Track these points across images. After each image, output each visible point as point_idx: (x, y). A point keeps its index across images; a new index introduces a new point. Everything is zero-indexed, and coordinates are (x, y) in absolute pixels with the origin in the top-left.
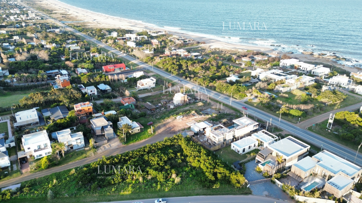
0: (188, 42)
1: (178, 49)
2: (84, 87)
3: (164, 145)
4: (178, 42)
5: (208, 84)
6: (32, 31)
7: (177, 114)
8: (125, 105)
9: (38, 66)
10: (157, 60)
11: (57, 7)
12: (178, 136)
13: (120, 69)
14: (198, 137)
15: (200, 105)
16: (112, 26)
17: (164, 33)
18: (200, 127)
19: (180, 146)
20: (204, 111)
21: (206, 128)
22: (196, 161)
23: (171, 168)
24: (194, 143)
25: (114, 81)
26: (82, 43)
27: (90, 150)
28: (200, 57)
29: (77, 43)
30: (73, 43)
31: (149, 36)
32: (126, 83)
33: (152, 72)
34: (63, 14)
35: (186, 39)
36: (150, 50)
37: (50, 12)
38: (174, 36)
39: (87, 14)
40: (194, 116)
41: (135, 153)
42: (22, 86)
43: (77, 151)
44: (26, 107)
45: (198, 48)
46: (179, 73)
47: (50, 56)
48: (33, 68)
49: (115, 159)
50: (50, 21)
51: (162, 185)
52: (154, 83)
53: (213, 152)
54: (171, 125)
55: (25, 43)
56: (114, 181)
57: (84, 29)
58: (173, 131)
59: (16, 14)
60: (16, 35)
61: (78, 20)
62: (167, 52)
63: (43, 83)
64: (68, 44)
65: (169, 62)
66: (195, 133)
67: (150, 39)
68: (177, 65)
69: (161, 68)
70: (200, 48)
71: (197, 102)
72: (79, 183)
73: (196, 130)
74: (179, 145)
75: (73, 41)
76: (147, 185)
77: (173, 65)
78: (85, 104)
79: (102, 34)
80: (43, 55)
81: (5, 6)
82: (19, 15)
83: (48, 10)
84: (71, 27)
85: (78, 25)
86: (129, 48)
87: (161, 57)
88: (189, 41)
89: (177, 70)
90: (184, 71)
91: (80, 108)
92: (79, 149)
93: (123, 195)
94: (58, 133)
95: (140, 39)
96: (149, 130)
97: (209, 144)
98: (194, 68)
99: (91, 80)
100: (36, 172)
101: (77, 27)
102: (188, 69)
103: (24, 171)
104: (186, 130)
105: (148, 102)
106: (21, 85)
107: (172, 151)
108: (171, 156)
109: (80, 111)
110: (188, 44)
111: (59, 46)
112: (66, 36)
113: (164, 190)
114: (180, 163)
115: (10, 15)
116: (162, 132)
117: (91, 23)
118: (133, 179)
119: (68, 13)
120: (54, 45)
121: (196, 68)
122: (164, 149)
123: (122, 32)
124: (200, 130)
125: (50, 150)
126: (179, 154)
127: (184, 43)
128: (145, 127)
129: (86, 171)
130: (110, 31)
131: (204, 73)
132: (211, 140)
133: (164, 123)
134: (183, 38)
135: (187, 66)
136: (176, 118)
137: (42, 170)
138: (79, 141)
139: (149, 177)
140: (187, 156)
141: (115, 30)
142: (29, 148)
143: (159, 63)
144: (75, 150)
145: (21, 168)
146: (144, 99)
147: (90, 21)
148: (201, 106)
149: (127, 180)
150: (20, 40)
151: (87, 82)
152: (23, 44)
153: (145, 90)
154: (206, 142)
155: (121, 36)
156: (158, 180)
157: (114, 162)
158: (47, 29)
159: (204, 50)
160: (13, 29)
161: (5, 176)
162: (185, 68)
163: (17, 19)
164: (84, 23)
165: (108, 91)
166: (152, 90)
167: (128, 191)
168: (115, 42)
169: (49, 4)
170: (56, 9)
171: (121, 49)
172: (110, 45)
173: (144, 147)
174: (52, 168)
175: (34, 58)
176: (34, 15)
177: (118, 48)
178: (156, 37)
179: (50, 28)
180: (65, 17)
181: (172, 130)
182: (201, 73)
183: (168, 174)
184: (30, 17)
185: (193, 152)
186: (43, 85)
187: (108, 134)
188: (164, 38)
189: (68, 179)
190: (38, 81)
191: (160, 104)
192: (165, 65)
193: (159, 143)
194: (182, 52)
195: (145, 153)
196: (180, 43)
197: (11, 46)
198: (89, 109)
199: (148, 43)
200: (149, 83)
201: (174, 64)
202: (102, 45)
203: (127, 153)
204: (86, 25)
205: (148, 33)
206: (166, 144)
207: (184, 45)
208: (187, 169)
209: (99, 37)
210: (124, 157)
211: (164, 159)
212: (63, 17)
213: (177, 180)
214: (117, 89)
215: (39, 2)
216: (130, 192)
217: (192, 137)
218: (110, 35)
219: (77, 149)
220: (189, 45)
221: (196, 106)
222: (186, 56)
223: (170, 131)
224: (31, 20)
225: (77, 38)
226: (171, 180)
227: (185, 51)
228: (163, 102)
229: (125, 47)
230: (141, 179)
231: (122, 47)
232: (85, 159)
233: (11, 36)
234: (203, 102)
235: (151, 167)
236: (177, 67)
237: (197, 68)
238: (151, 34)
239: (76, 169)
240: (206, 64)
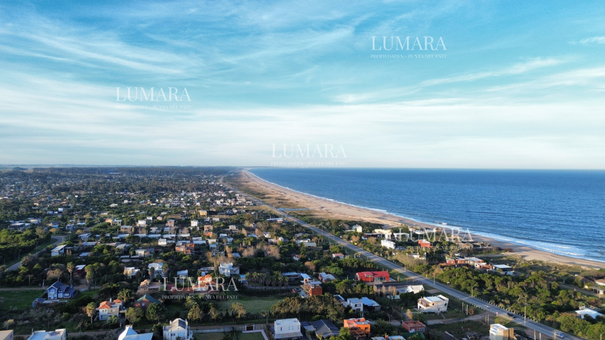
0: (481, 247)
1: (467, 256)
2: (343, 299)
4: (462, 246)
5: (543, 317)
6: (249, 220)
8: (410, 332)
9: (271, 266)
10: (437, 270)
11: (269, 190)
13: (381, 279)
16: (350, 217)
25: (381, 294)
26: (316, 238)
28: (511, 273)
29: (310, 238)
30: (305, 238)
32: (399, 301)
33: (433, 288)
34: (279, 199)
36: (421, 255)
37: (262, 195)
39: (311, 199)
42: (259, 289)
45: (502, 257)
46: (482, 294)
47: (280, 253)
48: (266, 267)
50: (265, 208)
52: (445, 304)
55: (246, 235)
57: (311, 219)
59: (221, 197)
60: (232, 224)
61: (301, 207)
62: (449, 260)
63: (283, 288)
64: (299, 238)
65: (460, 274)
68: (477, 281)
69: (446, 284)
70: (504, 259)
75: (305, 236)
77: (469, 281)
78: (359, 321)
79: (341, 227)
80: (274, 252)
82: (225, 199)
83: (259, 194)
84: (294, 216)
85: (302, 214)
86: (385, 249)
87: (442, 267)
88: (482, 245)
89: (476, 289)
90: (490, 291)
95: (399, 238)
98: (507, 289)
99: (349, 291)
101: (302, 216)
102: (496, 290)
105: (446, 332)
109: (356, 329)
110: (482, 250)
111: (288, 241)
112: (290, 230)
115: (215, 199)
117: (319, 212)
119: (285, 198)
120: (280, 239)
121: (511, 289)
123: (368, 226)
127: (475, 248)
130: (352, 224)
131: (528, 299)
135: (493, 285)
141: (356, 223)
143: (442, 275)
147: (317, 209)
150: (238, 231)
151: (344, 292)
152: (242, 236)
153: (431, 315)
155: (368, 231)
158: (265, 219)
160: (225, 217)
162: (490, 288)
163: (225, 204)
164: (309, 211)
165: (377, 309)
166: (442, 315)
168: (361, 239)
169: (258, 185)
171: (373, 250)
172: (356, 244)
175: (260, 254)
176: (244, 200)
177: (368, 249)
179: (268, 217)
180: (282, 203)
182: (523, 297)
184: (240, 202)
186: (283, 291)
190: (277, 285)
191: (465, 339)
192: (455, 280)
194: (476, 262)
196: (468, 247)
197: (229, 238)
198: (366, 328)
199: (413, 244)
200: (434, 303)
201: (468, 278)
202: (343, 243)
204: (312, 214)
205: (408, 229)
207: (476, 252)
209: (336, 232)
212: (279, 202)
214: (388, 308)
215: (245, 183)
218: (351, 229)
220: (484, 251)
222: (485, 268)
224: (241, 205)
225: (307, 231)
227: (480, 260)
228: (470, 336)
229: (378, 247)
231: (375, 248)
233: (227, 226)
236: (476, 285)
237: (514, 289)
238: (413, 231)
240: (528, 283)
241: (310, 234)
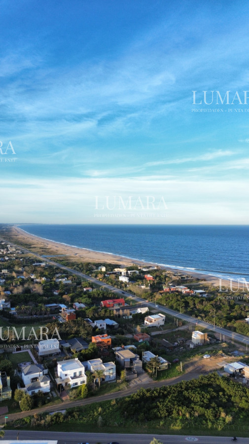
1: (177, 286)
2: (91, 321)
3: (200, 383)
4: (174, 278)
5: (225, 324)
6: (19, 265)
7: (203, 353)
8: (140, 341)
9: (36, 300)
10: (158, 296)
11: (35, 241)
12: (215, 375)
13: (119, 304)
14: (235, 379)
15: (224, 346)
16: (97, 260)
17: (156, 268)
18: (235, 368)
19: (219, 386)
21: (242, 369)
22: (243, 401)
23: (218, 406)
25: (120, 316)
26: (71, 277)
27: (122, 383)
28: (205, 295)
29: (67, 277)
30: (63, 278)
31: (140, 271)
32: (132, 320)
34: (42, 248)
35: (183, 275)
36: (147, 286)
37: (28, 246)
38: (168, 272)
40: (223, 356)
41: (173, 388)
43: (109, 382)
45: (199, 285)
46: (187, 311)
47: (43, 289)
48: (32, 301)
50: (31, 255)
51: (213, 423)
52: (164, 320)
54: (200, 364)
55: (15, 277)
56: (161, 415)
57: (67, 263)
58: (204, 370)
61: (60, 254)
62: (165, 288)
63: (45, 316)
64: (58, 278)
65: (173, 298)
66: (231, 375)
67: (142, 274)
68: (184, 302)
69: (163, 305)
70: (201, 286)
71: (219, 343)
72: (124, 413)
73: (232, 370)
74: (217, 385)
75: (63, 276)
76: (196, 422)
77: (178, 302)
78: (103, 337)
79: (90, 268)
80: (38, 289)
83: (26, 244)
84: (54, 261)
85: (61, 259)
86: (122, 282)
87: (161, 294)
88: (187, 277)
89: (183, 308)
90: (192, 308)
91: (100, 340)
92: (110, 381)
93: (173, 430)
94: (89, 362)
95: (132, 274)
96: (177, 368)
98: (203, 307)
99: (96, 315)
100: (76, 401)
101: (61, 261)
102: (196, 307)
103: (64, 398)
104: (218, 371)
105: (164, 340)
107: (212, 390)
108: (213, 394)
109: (100, 343)
110: (187, 280)
111: (49, 280)
112: (54, 270)
113: (217, 429)
114: (225, 403)
116: (192, 371)
117: (74, 257)
118: (179, 414)
119: (48, 248)
120: (44, 279)
121: (205, 306)
122: (204, 387)
123: (111, 267)
124: (236, 371)
125: (85, 378)
126: (221, 393)
127: (182, 279)
128: (173, 364)
129: (129, 402)
130: (98, 265)
131: (216, 312)
133: (191, 361)
134: (179, 274)
135: (194, 304)
136: (203, 357)
137: (81, 399)
138: (111, 371)
139: (196, 414)
140: (230, 396)
141: (101, 264)
143: (161, 299)
144: (107, 382)
145: (61, 395)
146: (158, 336)
147: (72, 255)
148: (226, 347)
149: (173, 415)
150: (9, 274)
151: (92, 316)
152: (13, 278)
153: (153, 328)
155: (110, 270)
156: (207, 417)
157: (153, 395)
158: (32, 263)
161: (49, 401)
162: (192, 306)
164: (66, 257)
165: (116, 327)
166: (161, 328)
167: (177, 427)
168: (105, 276)
169: (25, 238)
171: (113, 284)
172: (101, 280)
173: (180, 383)
174: (90, 398)
175: (29, 291)
176: (14, 250)
177: (110, 283)
178: (148, 272)
179: (34, 262)
180: (45, 251)
181: (203, 369)
182: (213, 312)
183: (217, 412)
184: (11, 251)
185: (237, 392)
186: (45, 319)
187: (137, 368)
188: (158, 273)
189: (111, 409)
190: (41, 314)
191: (176, 343)
192: (169, 302)
193: (195, 381)
194: (183, 289)
195: (183, 389)
196: (178, 279)
198: (108, 341)
199: (142, 279)
200: (156, 320)
201: (178, 300)
202: (92, 280)
204: (68, 259)
206: (203, 382)
207: (182, 281)
208: (235, 409)
209: (86, 271)
211: (206, 397)
212: (43, 251)
213: (229, 419)
214: (124, 325)
215: (15, 237)
216: (180, 428)
217: (229, 377)
218: (98, 269)
219: (109, 381)
220: (188, 281)
221: (221, 346)
222: (188, 293)
223: (200, 370)
224: (12, 254)
225: (65, 272)
226: (221, 419)
227: (186, 288)
228: (179, 341)
229: (117, 282)
230: (188, 415)
231: (114, 282)
232: (120, 392)
234: (226, 344)
235: (195, 403)
236: (183, 305)
237: (208, 306)
238: (142, 269)
239: (116, 399)
240: (216, 302)
241: (67, 274)
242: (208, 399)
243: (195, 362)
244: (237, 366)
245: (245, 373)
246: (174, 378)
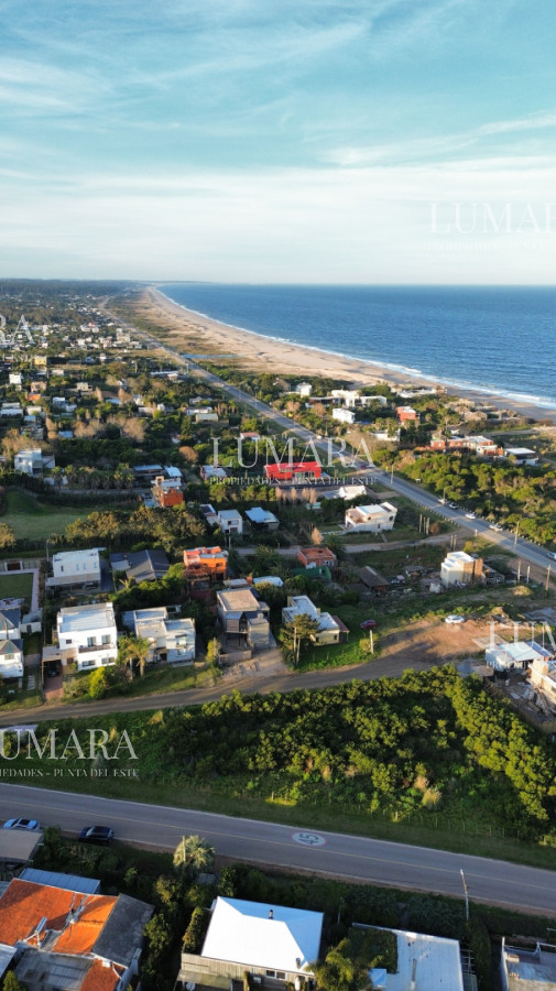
0: (500, 419)
1: (470, 435)
2: (214, 511)
3: (401, 689)
4: (470, 416)
5: (550, 537)
6: (118, 374)
7: (449, 610)
8: (308, 567)
9: (119, 453)
10: (408, 459)
11: (180, 322)
12: (446, 672)
13: (307, 475)
14: (504, 685)
15: (521, 593)
16: (302, 369)
17: (434, 391)
18: (514, 656)
19: (447, 701)
20: (532, 613)
21: (531, 661)
22: (492, 752)
23: (416, 760)
24: (492, 698)
25: (288, 503)
26: (223, 406)
27: (205, 669)
28: (532, 462)
29: (213, 405)
30: (203, 406)
31: (392, 398)
32: (317, 512)
33: (390, 490)
34: (191, 339)
35: (496, 410)
36: (391, 434)
37: (162, 332)
38: (461, 401)
39: (245, 339)
40: (499, 621)
41: (320, 697)
42: (78, 495)
43: (175, 666)
44: (80, 544)
45: (530, 435)
46: (466, 499)
47: (147, 431)
48: (108, 456)
49: (266, 704)
50: (161, 353)
51: (384, 801)
52: (391, 518)
53: (549, 736)
54: (428, 637)
55: (100, 399)
56: (256, 764)
57: (232, 374)
58: (431, 655)
59: (91, 334)
60: (84, 381)
61: (224, 353)
62: (437, 441)
63: (124, 492)
64: (193, 406)
65: (440, 466)
66: (496, 672)
67: (393, 405)
68: (463, 476)
69: (414, 481)
70: (534, 437)
71: (512, 585)
72: (168, 750)
73: (502, 662)
74: (446, 697)
75: (205, 402)
76: (341, 792)
77: (450, 477)
78: (209, 552)
79: (273, 388)
80: (134, 428)
81: (70, 318)
82: (95, 336)
83: (159, 329)
84: (205, 368)
85: (222, 365)
86: (337, 424)
87: (418, 453)
88: (505, 415)
89: (459, 490)
90: (482, 494)
91: (198, 560)
92: (180, 662)
93: (272, 806)
94: (137, 614)
95: (369, 404)
96: (363, 642)
97: (537, 710)
98: (511, 490)
99: (234, 496)
100: (74, 703)
101: (219, 368)
102: (493, 491)
103: (49, 695)
104: (470, 660)
105: (368, 568)
106: (76, 492)
107: (423, 711)
108: (418, 724)
109: (197, 566)
110: (501, 422)
111: (172, 410)
112: (189, 388)
113: (389, 818)
114: (442, 750)
115: (79, 337)
116: (400, 652)
117: (252, 361)
118: (304, 766)
119: (203, 337)
120: (160, 407)
121: (518, 488)
122: (402, 702)
123: (324, 385)
124: (513, 666)
125: (113, 653)
126: (441, 723)
127: (490, 420)
128: (353, 632)
129: (189, 721)
130: (294, 382)
131: (542, 506)
132: (545, 698)
133: (408, 628)
134: (486, 407)
135: (492, 483)
136: (443, 620)
137: (90, 700)
138: (183, 642)
139: (351, 772)
140: (466, 733)
141: (306, 380)
142: (69, 642)
143: (412, 467)
144: (171, 663)
145: (46, 687)
146: (360, 559)
147: (251, 357)
148: (523, 597)
149: (290, 769)
150: (90, 392)
151: (223, 500)
152: (94, 401)
153: (364, 536)
154: (530, 704)
155: (321, 393)
156: (375, 784)
157: (261, 710)
158: (151, 370)
159: (547, 442)
160: (78, 367)
161: (9, 699)
162: (483, 487)
163: (91, 345)
164: (236, 359)
165: (271, 527)
166: (383, 536)
167: (289, 799)
168: (303, 407)
169: (164, 313)
170: (180, 326)
171: (316, 425)
172: (290, 415)
173: (345, 687)
174: (111, 700)
175: (113, 433)
176: (127, 338)
177: (308, 424)
178: (411, 402)
179: (157, 369)
180: (194, 345)
181: (430, 651)
182: (533, 504)
183: (405, 774)
184: (119, 342)
185: (485, 725)
186: (122, 498)
187: (256, 636)
188: (432, 404)
189: (144, 733)
190: (113, 487)
191: (400, 577)
192: (428, 475)
193: (387, 683)
194: (481, 445)
195: (347, 702)
196: (478, 419)
197: (70, 404)
198: (218, 565)
199: (387, 414)
200: (377, 516)
201: (452, 472)
202: (271, 415)
203: (298, 693)
204: (239, 364)
205: (390, 389)
206: (407, 687)
207: (489, 425)
208: (462, 770)
209: (265, 393)
210: (288, 704)
211: (397, 729)
212: (189, 344)
213: (431, 796)
214: (294, 524)
215: (143, 311)
216: (293, 803)
217: (487, 680)
218: (293, 390)
219: (175, 662)
220: (504, 426)
221: (509, 594)
222: (491, 454)
223: (423, 654)
224: (120, 348)
225: (215, 394)
226: (413, 792)
227: (489, 441)
228: (410, 571)
229: (325, 421)
230: (326, 773)
231: (318, 422)
232: (192, 690)
233: (73, 383)
234: (530, 587)
235: (358, 743)
236: (462, 483)
237: (522, 490)
238: (398, 393)
239: (166, 712)
240: (549, 480)
241: (215, 397)
242: (398, 736)
243: (421, 631)
244: (519, 652)
245: (533, 675)
246: (346, 668)
